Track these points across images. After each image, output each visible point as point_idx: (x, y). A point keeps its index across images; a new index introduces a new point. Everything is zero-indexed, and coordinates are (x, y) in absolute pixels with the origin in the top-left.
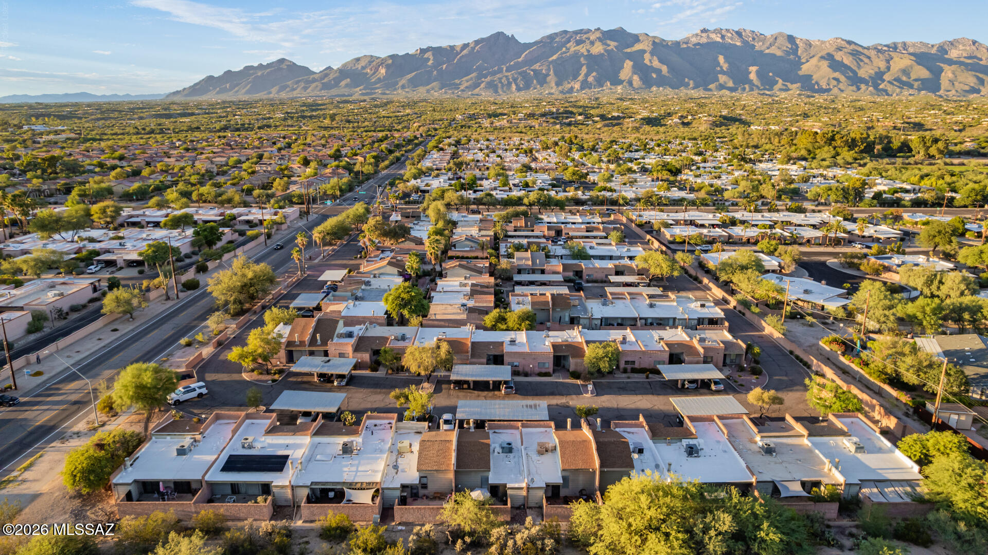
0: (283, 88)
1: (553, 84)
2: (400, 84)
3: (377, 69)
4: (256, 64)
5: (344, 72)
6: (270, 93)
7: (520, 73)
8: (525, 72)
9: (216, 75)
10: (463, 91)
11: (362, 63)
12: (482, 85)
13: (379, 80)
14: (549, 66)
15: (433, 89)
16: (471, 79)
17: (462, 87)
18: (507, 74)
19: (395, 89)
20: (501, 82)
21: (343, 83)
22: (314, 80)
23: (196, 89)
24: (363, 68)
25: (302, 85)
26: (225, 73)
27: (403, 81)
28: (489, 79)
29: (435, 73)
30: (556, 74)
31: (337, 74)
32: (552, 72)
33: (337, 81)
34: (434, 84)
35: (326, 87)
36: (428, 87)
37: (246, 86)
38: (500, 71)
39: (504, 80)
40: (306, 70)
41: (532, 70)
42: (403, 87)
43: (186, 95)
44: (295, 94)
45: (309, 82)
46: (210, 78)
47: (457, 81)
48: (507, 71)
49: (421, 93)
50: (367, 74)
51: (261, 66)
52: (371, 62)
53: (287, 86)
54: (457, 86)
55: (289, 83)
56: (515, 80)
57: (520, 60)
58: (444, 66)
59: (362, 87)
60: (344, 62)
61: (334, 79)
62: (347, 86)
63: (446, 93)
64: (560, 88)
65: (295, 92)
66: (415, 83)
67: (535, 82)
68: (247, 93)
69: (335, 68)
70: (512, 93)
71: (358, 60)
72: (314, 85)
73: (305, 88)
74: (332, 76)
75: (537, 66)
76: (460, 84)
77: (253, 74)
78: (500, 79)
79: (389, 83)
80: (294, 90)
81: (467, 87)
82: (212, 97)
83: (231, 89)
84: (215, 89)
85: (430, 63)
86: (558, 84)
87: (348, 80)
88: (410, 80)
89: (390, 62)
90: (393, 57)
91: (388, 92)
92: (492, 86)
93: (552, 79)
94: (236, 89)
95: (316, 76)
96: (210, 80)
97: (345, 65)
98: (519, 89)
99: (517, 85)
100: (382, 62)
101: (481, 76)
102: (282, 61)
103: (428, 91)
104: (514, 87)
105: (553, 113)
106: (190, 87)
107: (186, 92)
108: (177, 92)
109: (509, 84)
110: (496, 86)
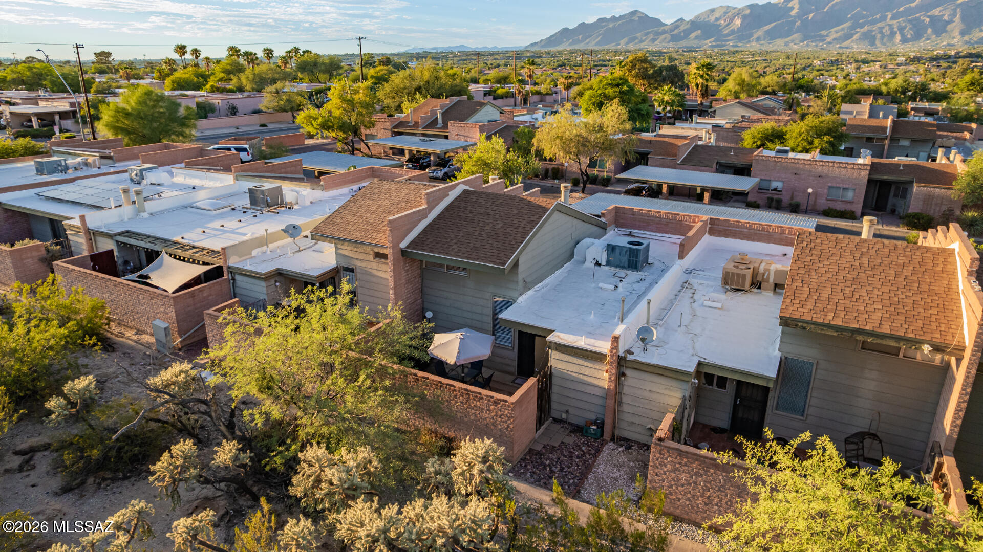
0: (631, 40)
1: (956, 33)
2: (755, 36)
3: (732, 20)
4: (608, 17)
5: (695, 25)
6: (619, 44)
7: (909, 21)
8: (918, 19)
9: (571, 27)
10: (830, 43)
11: (717, 15)
12: (855, 37)
13: (733, 32)
14: (955, 11)
15: (792, 41)
16: (843, 29)
17: (829, 39)
18: (891, 23)
19: (749, 42)
20: (881, 32)
21: (693, 35)
22: (664, 32)
23: (552, 40)
24: (717, 19)
25: (651, 36)
26: (580, 25)
27: (760, 33)
28: (866, 28)
29: (798, 23)
30: (963, 19)
31: (688, 26)
32: (957, 18)
33: (687, 32)
34: (795, 35)
35: (675, 39)
36: (787, 40)
37: (597, 37)
38: (883, 18)
39: (887, 31)
40: (657, 22)
41: (928, 17)
42: (758, 39)
43: (543, 46)
44: (642, 45)
45: (658, 34)
46: (566, 30)
47: (824, 33)
48: (892, 19)
49: (779, 44)
50: (720, 25)
51: (614, 19)
52: (726, 13)
53: (636, 38)
54: (822, 38)
55: (638, 35)
56: (901, 29)
57: (913, 5)
58: (811, 16)
59: (712, 39)
60: (696, 14)
61: (684, 31)
62: (697, 38)
63: (807, 45)
64: (966, 38)
65: (643, 44)
66: (772, 35)
67: (930, 30)
68: (596, 45)
69: (687, 19)
70: (894, 44)
71: (713, 11)
72: (663, 36)
73: (654, 40)
74: (682, 28)
75: (936, 12)
76: (827, 36)
77: (605, 26)
78: (881, 28)
79: (743, 34)
80: (642, 41)
81: (835, 39)
82: (565, 46)
83: (583, 40)
84: (568, 40)
85: (793, 13)
86: (963, 33)
87: (699, 32)
88: (768, 33)
89: (748, 12)
90: (751, 7)
91: (740, 44)
92: (869, 38)
93: (956, 26)
94: (587, 41)
95: (666, 28)
96: (565, 33)
97: (697, 17)
98: (904, 40)
99: (903, 35)
100: (739, 13)
101: (856, 25)
102: (635, 13)
103: (786, 44)
104: (898, 37)
105: (950, 57)
106: (547, 39)
107: (543, 43)
108: (536, 44)
109: (893, 34)
110: (874, 38)
